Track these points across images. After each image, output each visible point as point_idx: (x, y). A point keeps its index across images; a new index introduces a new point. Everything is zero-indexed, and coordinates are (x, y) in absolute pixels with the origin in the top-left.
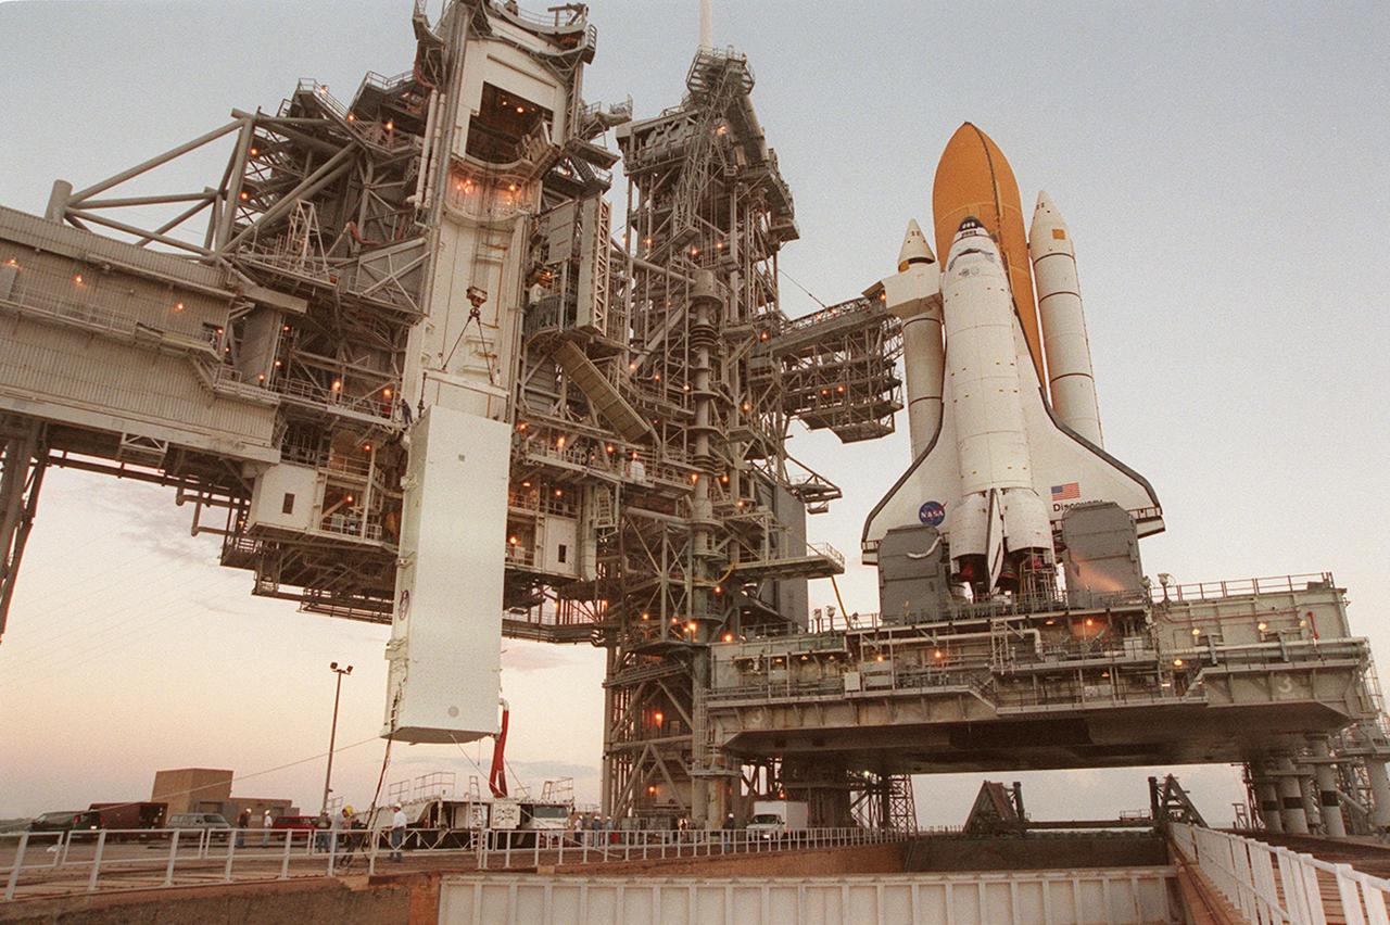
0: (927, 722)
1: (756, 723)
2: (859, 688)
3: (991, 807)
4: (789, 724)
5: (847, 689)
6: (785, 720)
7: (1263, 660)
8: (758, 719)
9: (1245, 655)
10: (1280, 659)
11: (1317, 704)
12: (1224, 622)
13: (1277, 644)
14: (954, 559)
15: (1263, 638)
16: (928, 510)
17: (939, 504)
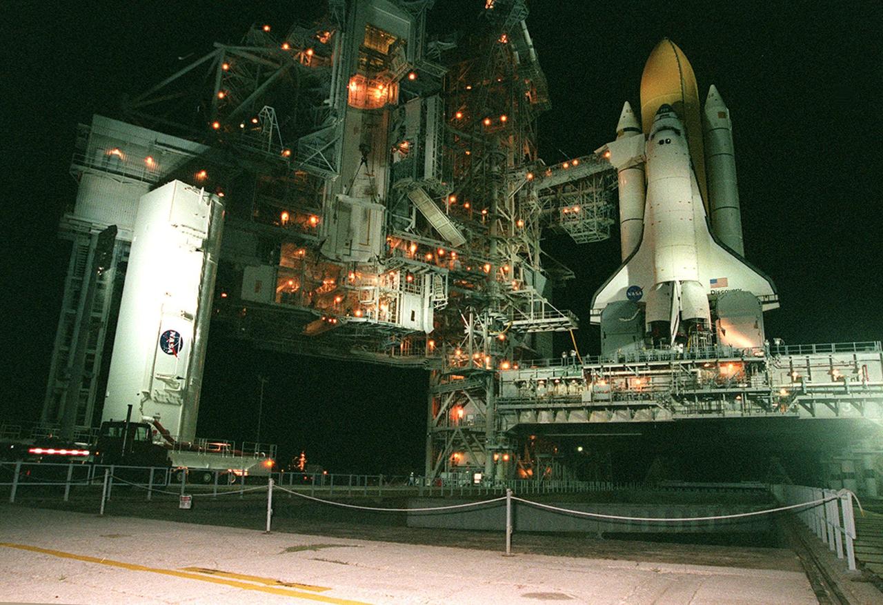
0: (630, 421)
1: (526, 419)
2: (590, 400)
4: (547, 419)
5: (583, 400)
7: (834, 393)
8: (527, 416)
9: (824, 389)
10: (844, 393)
12: (811, 369)
13: (842, 383)
14: (648, 323)
15: (835, 379)
16: (632, 291)
17: (639, 288)
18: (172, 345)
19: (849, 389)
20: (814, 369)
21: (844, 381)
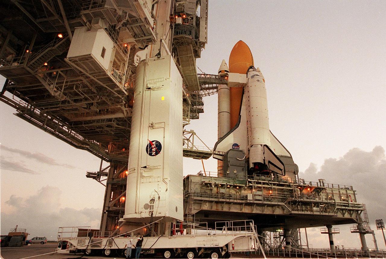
0: (262, 213)
1: (206, 207)
2: (252, 199)
3: (270, 242)
4: (218, 208)
5: (248, 199)
6: (217, 207)
7: (341, 206)
8: (206, 205)
9: (340, 204)
10: (348, 206)
11: (352, 219)
12: (334, 195)
13: (347, 202)
14: (252, 163)
15: (342, 200)
16: (235, 146)
17: (238, 145)
18: (153, 147)
19: (350, 205)
20: (336, 195)
21: (348, 201)
